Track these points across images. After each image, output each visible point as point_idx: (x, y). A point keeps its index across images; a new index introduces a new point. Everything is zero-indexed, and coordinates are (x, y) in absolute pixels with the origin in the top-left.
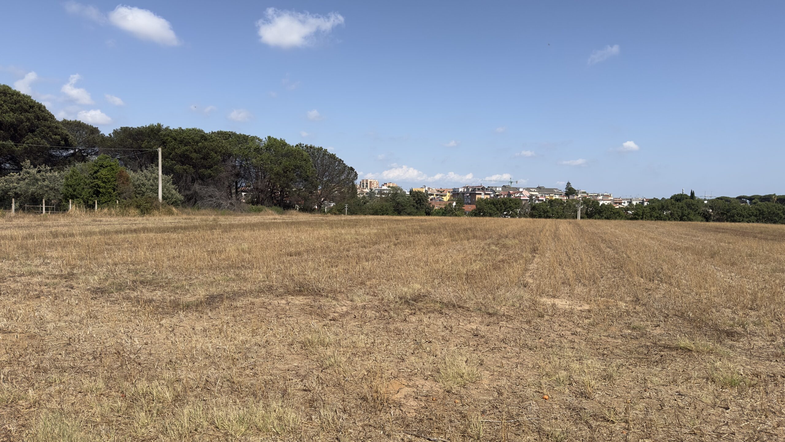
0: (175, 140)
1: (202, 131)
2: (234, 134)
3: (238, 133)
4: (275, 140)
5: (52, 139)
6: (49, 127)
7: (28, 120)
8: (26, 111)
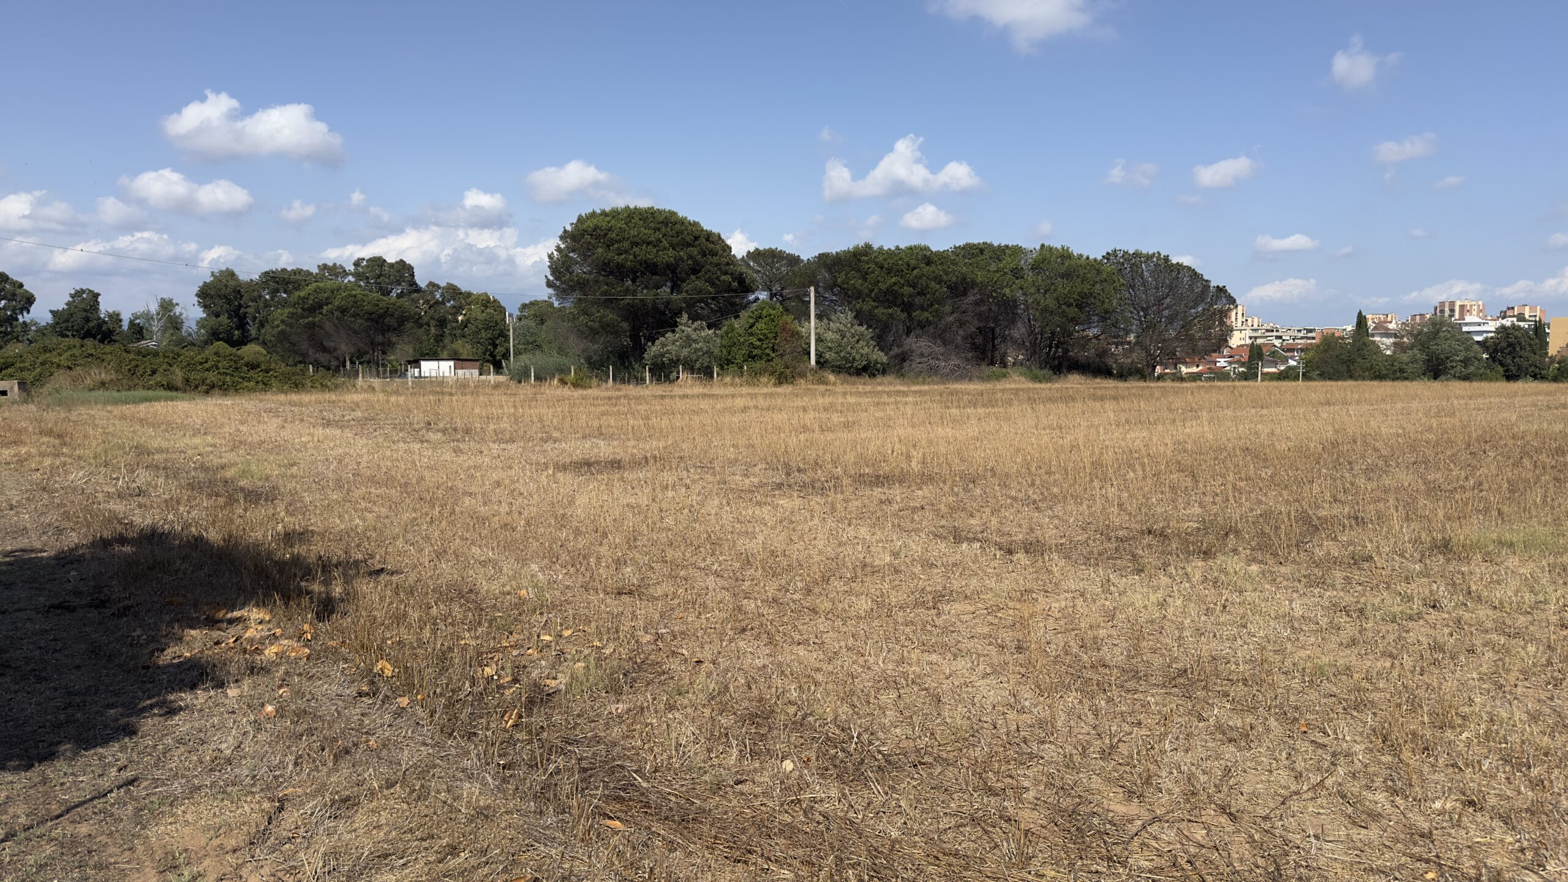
0: (882, 267)
1: (927, 249)
2: (990, 245)
3: (996, 244)
4: (1051, 249)
5: (719, 281)
6: (717, 265)
7: (690, 257)
8: (689, 245)
